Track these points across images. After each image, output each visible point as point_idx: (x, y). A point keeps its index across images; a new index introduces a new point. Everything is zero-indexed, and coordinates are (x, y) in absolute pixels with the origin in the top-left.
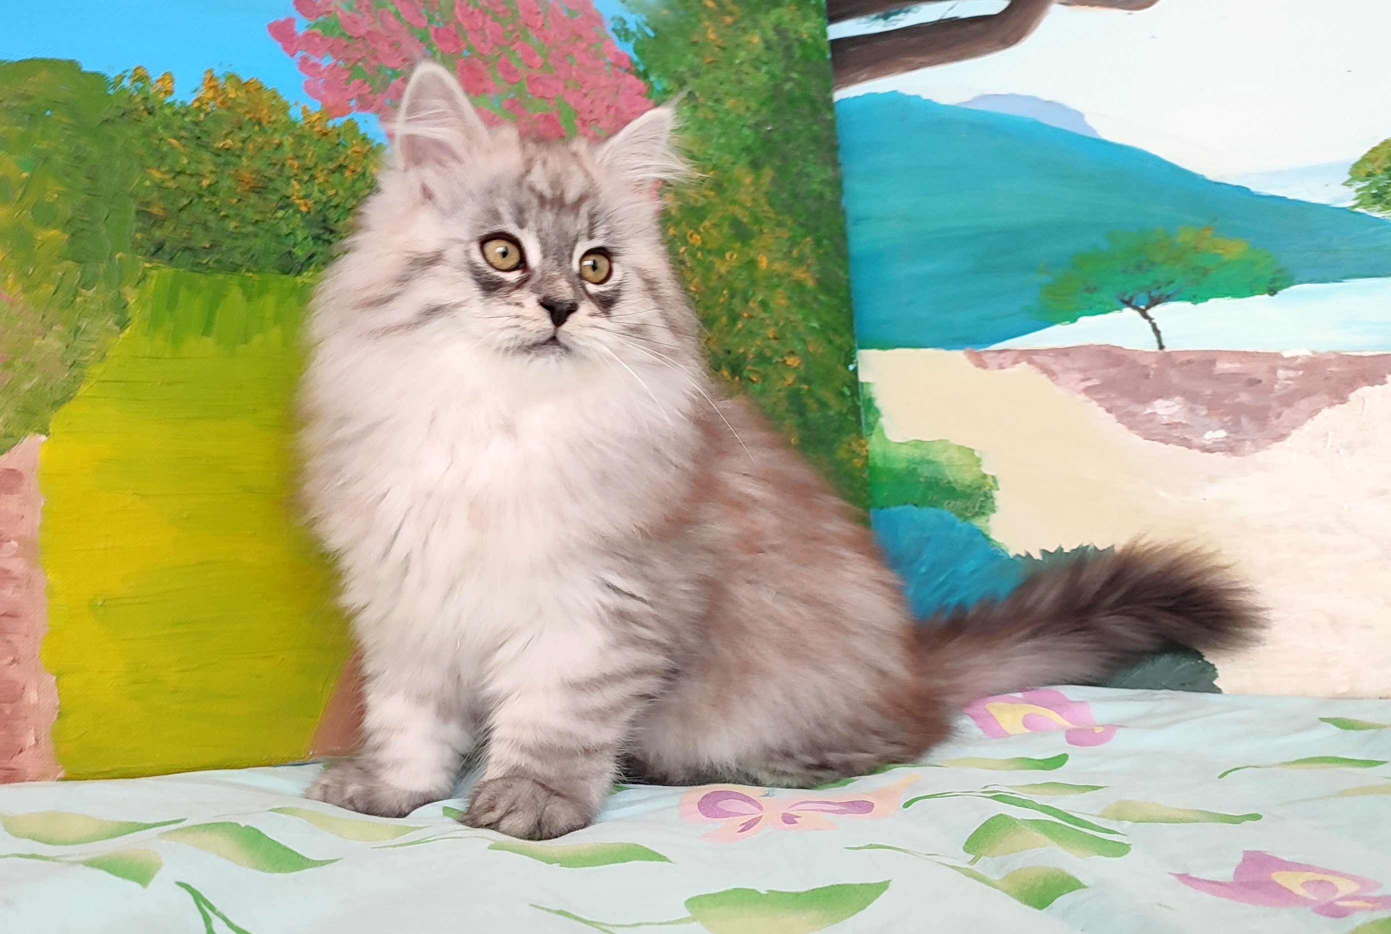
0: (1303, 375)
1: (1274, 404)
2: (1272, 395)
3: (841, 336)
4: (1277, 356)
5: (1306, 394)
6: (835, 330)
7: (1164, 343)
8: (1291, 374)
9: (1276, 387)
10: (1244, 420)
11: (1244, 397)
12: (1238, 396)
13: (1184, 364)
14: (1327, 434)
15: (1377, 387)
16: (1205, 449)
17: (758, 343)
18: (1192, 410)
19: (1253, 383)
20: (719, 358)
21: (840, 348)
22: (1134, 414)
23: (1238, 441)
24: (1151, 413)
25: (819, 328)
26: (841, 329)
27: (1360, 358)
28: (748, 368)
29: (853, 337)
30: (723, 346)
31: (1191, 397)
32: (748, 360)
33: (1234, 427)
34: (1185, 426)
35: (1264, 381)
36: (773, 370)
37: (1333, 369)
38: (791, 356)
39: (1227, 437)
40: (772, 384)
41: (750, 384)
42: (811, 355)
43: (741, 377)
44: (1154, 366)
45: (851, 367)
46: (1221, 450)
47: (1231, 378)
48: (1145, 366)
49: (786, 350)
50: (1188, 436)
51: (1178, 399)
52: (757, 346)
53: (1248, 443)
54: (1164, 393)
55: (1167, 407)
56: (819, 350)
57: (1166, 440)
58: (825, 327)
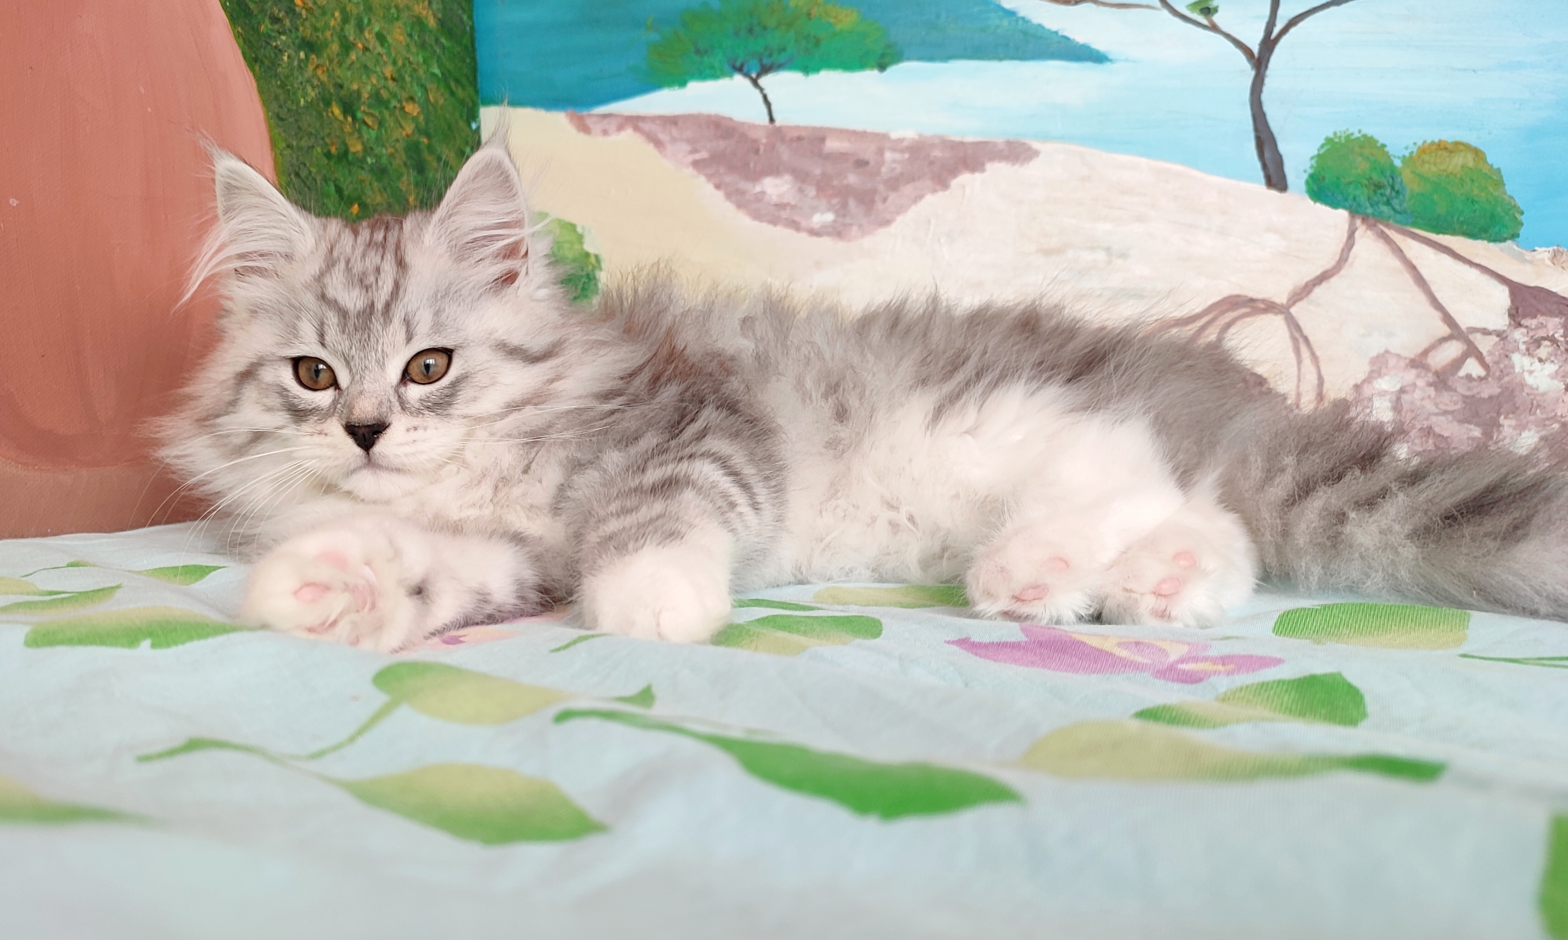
0: (909, 159)
1: (881, 188)
2: (878, 178)
3: (464, 88)
4: (884, 137)
5: (912, 179)
6: (457, 81)
7: (775, 116)
8: (898, 156)
9: (883, 169)
10: (852, 203)
11: (852, 179)
12: (846, 177)
13: (795, 141)
14: (929, 221)
15: (978, 175)
16: (814, 233)
17: (375, 82)
18: (801, 191)
19: (861, 164)
20: (329, 92)
21: (462, 102)
22: (743, 193)
23: (845, 225)
24: (760, 192)
25: (440, 75)
26: (464, 80)
27: (962, 144)
28: (362, 108)
29: (477, 91)
30: (334, 79)
31: (801, 177)
32: (363, 100)
33: (842, 211)
34: (793, 207)
35: (872, 163)
36: (390, 116)
37: (937, 153)
38: (410, 102)
39: (835, 221)
40: (389, 131)
41: (364, 128)
42: (433, 105)
43: (354, 118)
44: (764, 141)
45: (474, 126)
46: (829, 234)
47: (840, 157)
48: (755, 141)
49: (405, 95)
50: (797, 218)
51: (787, 177)
52: (373, 85)
53: (855, 228)
54: (774, 170)
55: (776, 186)
56: (441, 101)
57: (774, 221)
58: (447, 75)
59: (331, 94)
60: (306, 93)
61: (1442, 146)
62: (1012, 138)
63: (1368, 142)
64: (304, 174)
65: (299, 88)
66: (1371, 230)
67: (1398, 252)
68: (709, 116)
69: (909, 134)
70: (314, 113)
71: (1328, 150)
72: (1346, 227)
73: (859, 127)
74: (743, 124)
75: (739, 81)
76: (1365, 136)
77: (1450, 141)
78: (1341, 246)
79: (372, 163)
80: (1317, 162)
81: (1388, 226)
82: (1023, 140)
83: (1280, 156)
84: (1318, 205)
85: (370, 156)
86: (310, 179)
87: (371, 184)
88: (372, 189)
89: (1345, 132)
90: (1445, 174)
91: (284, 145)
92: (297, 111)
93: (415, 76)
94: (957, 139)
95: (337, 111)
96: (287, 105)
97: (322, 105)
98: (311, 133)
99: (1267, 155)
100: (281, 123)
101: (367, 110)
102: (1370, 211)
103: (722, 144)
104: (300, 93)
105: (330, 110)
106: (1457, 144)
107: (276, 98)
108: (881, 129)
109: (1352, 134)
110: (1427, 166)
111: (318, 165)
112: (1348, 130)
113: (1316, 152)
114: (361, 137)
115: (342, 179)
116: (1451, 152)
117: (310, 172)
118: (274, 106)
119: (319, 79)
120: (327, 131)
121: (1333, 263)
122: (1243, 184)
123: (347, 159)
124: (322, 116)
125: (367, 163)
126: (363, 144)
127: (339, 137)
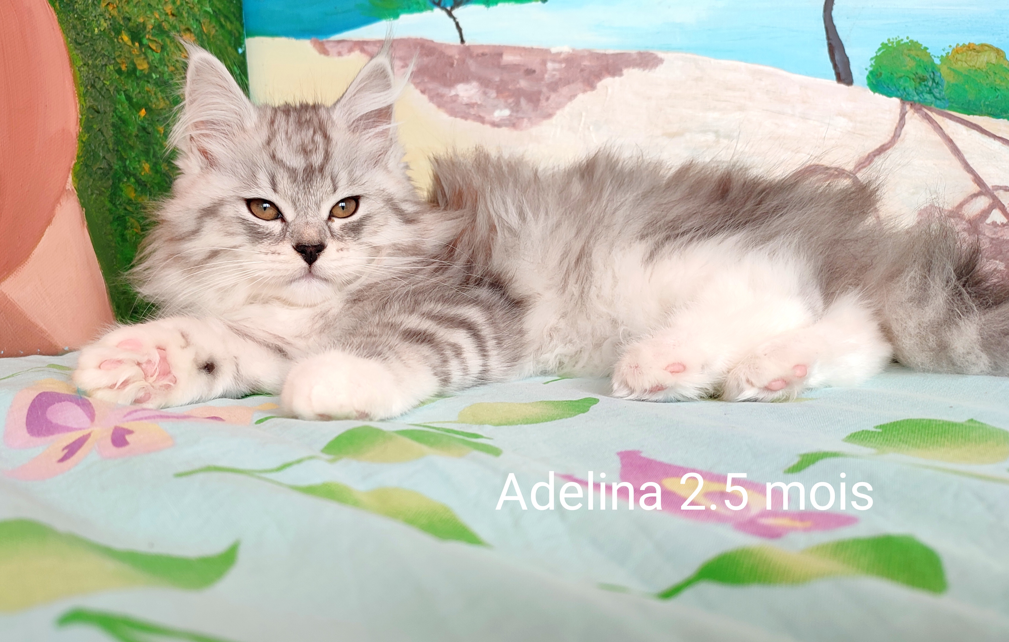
0: (565, 67)
1: (545, 90)
2: (543, 82)
3: (231, 22)
4: (546, 52)
5: (567, 82)
6: (226, 17)
7: (465, 38)
8: (557, 66)
9: (546, 76)
10: (523, 102)
11: (523, 84)
12: (518, 83)
13: (480, 56)
14: (581, 114)
15: (617, 78)
16: (495, 125)
17: (157, 16)
18: (485, 93)
19: (530, 72)
20: (119, 23)
21: (230, 33)
22: (441, 96)
23: (518, 118)
24: (455, 95)
25: (212, 12)
26: (231, 17)
27: (605, 55)
28: (147, 37)
29: (242, 25)
30: (123, 14)
31: (485, 83)
32: (148, 30)
33: (516, 108)
34: (479, 106)
35: (538, 71)
36: (171, 43)
37: (586, 63)
38: (187, 32)
39: (510, 115)
40: (170, 55)
41: (150, 51)
42: (206, 35)
43: (141, 44)
44: (457, 57)
45: (240, 51)
46: (506, 125)
47: (514, 67)
48: (451, 57)
49: (183, 27)
50: (482, 114)
51: (475, 84)
52: (156, 19)
53: (526, 120)
54: (465, 78)
55: (466, 90)
56: (213, 32)
57: (465, 117)
58: (218, 12)
59: (121, 25)
60: (100, 25)
61: (971, 48)
62: (642, 50)
63: (914, 46)
64: (98, 87)
65: (93, 20)
66: (917, 113)
67: (939, 129)
68: (416, 39)
69: (565, 48)
70: (107, 39)
71: (883, 52)
72: (899, 111)
73: (527, 45)
74: (441, 44)
75: (438, 12)
76: (912, 41)
77: (977, 44)
78: (895, 125)
79: (156, 78)
80: (875, 62)
81: (930, 109)
82: (651, 51)
83: (848, 58)
84: (877, 94)
85: (154, 73)
86: (105, 90)
87: (155, 94)
88: (157, 99)
89: (896, 39)
90: (974, 69)
91: (81, 63)
92: (92, 37)
93: (191, 13)
94: (602, 51)
95: (126, 38)
96: (84, 33)
97: (113, 34)
98: (105, 55)
99: (837, 57)
100: (78, 47)
101: (151, 38)
102: (916, 98)
103: (426, 60)
104: (94, 24)
105: (120, 37)
106: (983, 45)
107: (74, 27)
108: (544, 46)
109: (902, 40)
110: (960, 63)
111: (110, 79)
112: (898, 37)
113: (875, 55)
114: (146, 58)
115: (131, 90)
116: (978, 52)
117: (104, 84)
118: (73, 34)
119: (110, 14)
120: (118, 53)
121: (889, 138)
122: (818, 80)
123: (136, 75)
124: (114, 42)
125: (152, 78)
126: (148, 63)
127: (128, 58)
